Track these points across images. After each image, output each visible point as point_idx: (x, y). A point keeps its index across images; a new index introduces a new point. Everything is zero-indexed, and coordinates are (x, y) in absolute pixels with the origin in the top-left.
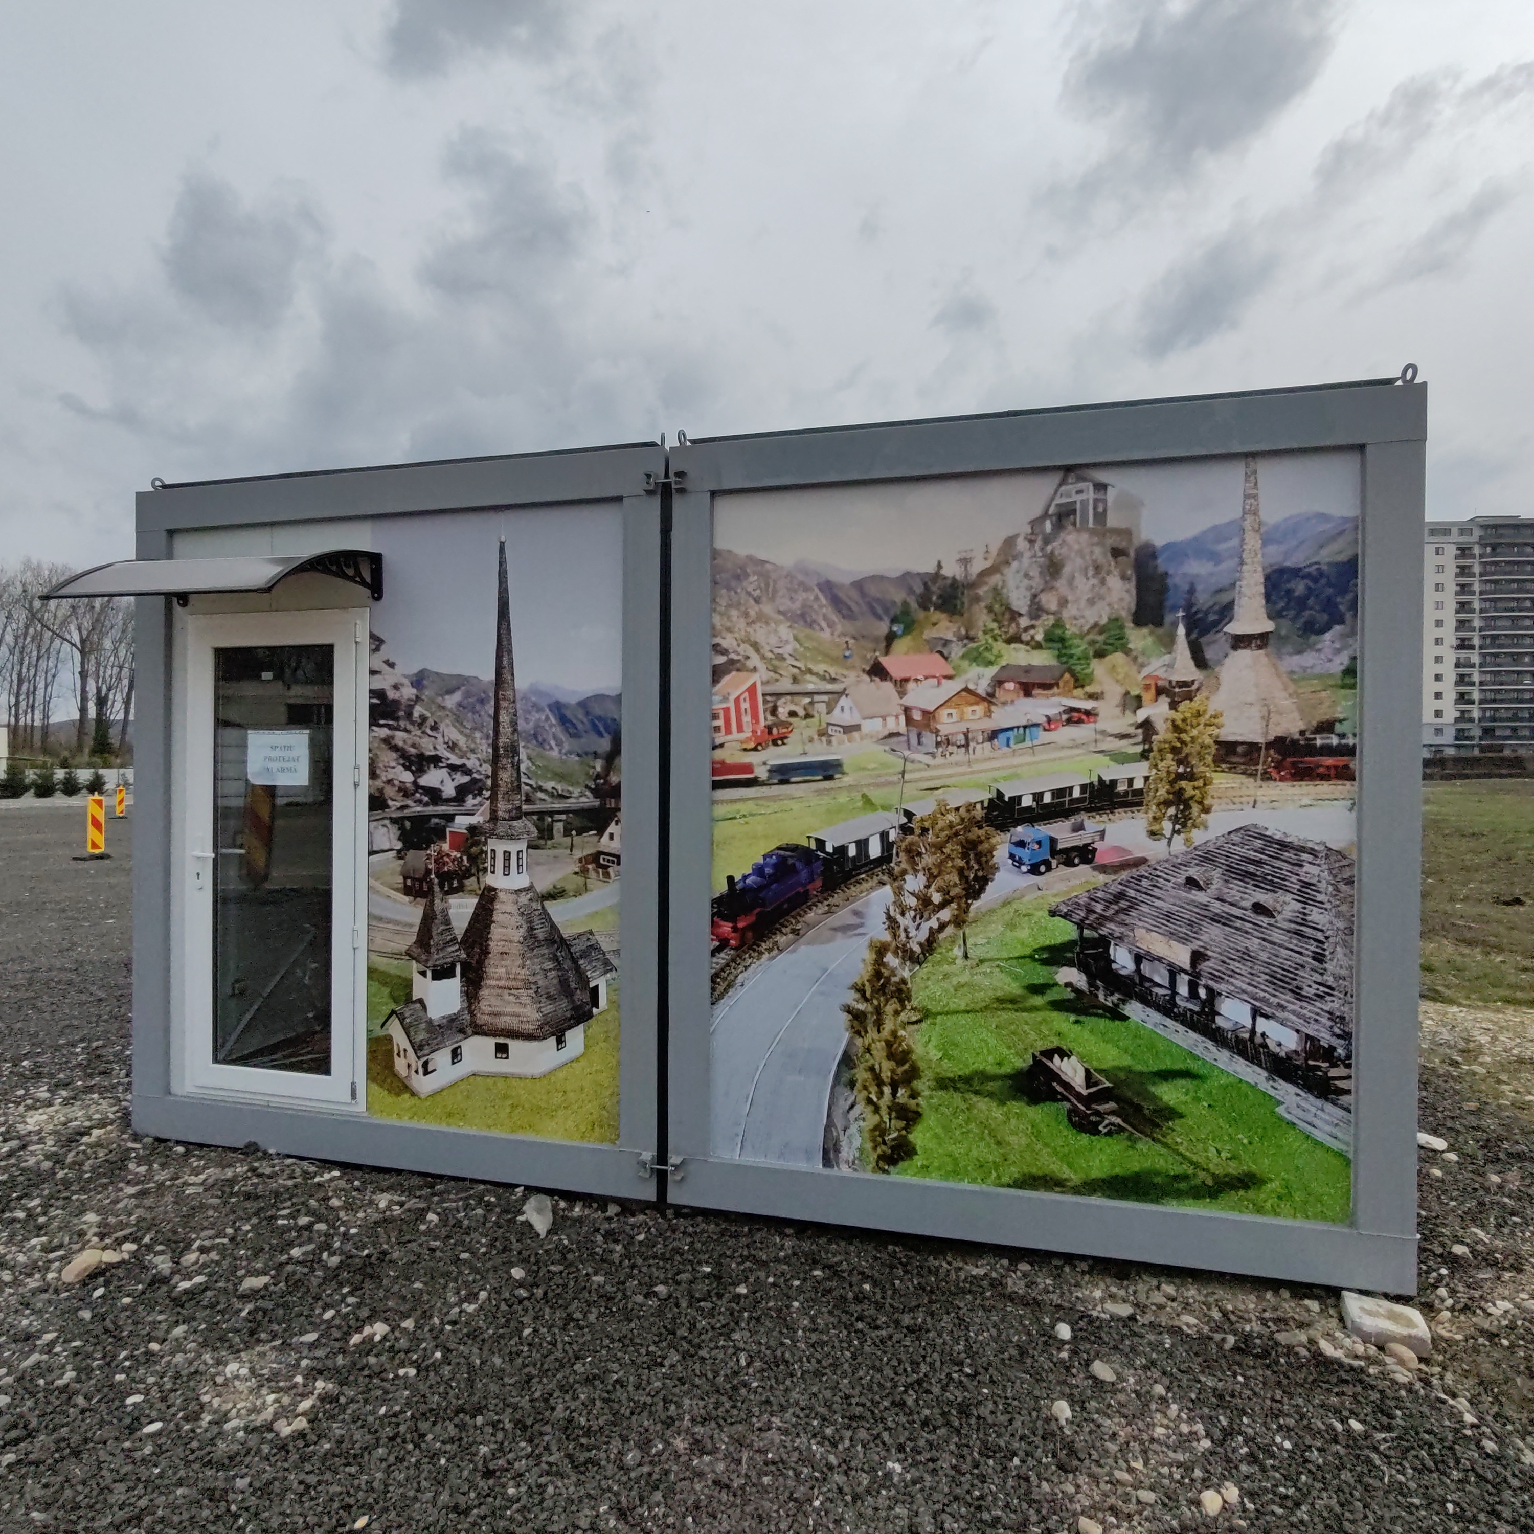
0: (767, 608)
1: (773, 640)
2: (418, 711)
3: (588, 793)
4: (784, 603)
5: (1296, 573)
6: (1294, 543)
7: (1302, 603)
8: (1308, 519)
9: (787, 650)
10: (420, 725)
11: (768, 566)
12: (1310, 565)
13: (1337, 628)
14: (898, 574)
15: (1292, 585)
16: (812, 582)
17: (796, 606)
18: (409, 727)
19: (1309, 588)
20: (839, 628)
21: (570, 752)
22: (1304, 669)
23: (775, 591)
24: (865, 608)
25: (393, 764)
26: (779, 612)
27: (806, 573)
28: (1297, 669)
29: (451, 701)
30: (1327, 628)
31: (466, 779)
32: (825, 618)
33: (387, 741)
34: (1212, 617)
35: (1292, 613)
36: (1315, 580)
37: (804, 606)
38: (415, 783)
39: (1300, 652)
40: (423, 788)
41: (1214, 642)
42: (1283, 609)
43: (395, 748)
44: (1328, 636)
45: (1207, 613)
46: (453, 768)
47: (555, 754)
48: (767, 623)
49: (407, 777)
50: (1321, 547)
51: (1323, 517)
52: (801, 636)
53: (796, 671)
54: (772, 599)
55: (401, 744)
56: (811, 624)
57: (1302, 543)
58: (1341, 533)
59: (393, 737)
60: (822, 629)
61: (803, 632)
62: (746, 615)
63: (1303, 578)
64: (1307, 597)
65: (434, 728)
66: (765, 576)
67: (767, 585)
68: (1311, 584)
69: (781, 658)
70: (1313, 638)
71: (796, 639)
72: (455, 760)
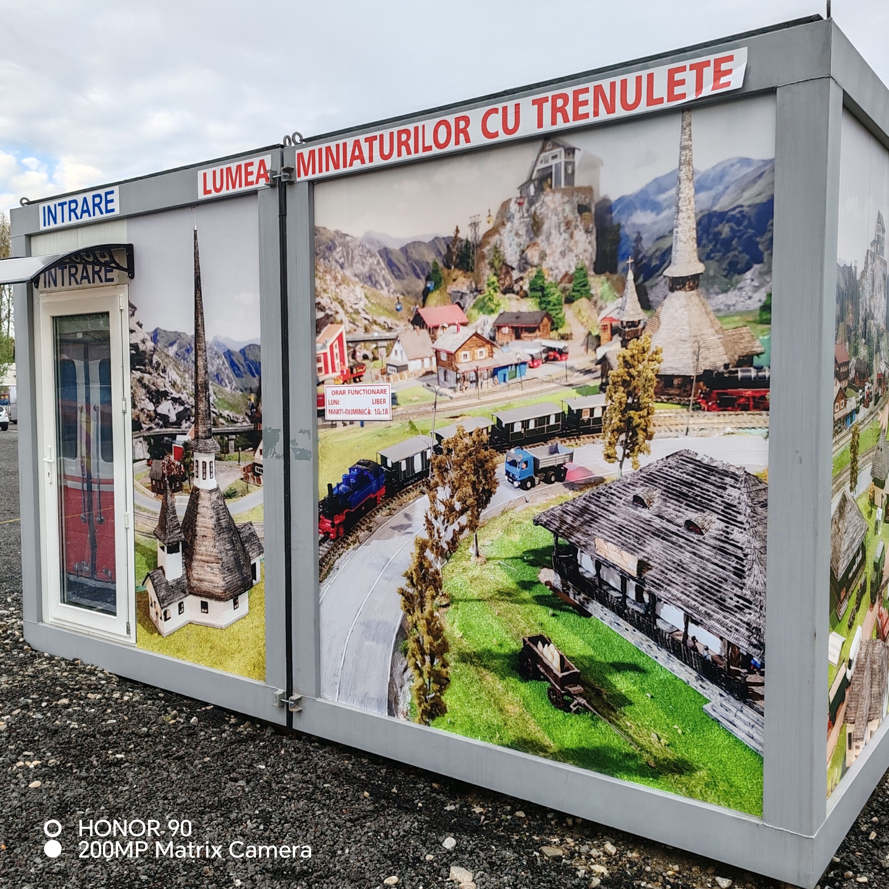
0: (348, 273)
1: (352, 299)
2: (155, 358)
3: (247, 419)
4: (359, 268)
5: (722, 216)
6: (721, 188)
7: (727, 245)
8: (732, 165)
9: (360, 306)
10: (157, 369)
11: (348, 238)
12: (734, 209)
13: (757, 267)
14: (431, 239)
15: (720, 227)
16: (375, 250)
17: (365, 270)
18: (151, 370)
19: (732, 229)
20: (393, 286)
21: (236, 388)
22: (729, 306)
23: (353, 258)
24: (409, 269)
25: (143, 397)
26: (356, 275)
27: (371, 241)
28: (722, 307)
29: (172, 351)
30: (748, 268)
31: (181, 408)
32: (384, 279)
33: (140, 380)
34: (654, 263)
35: (718, 255)
36: (738, 222)
37: (371, 269)
38: (155, 411)
39: (725, 291)
40: (159, 414)
41: (657, 284)
42: (712, 251)
43: (145, 386)
44: (748, 275)
45: (650, 259)
46: (175, 400)
47: (228, 389)
48: (349, 285)
49: (151, 407)
50: (743, 190)
51: (746, 162)
52: (369, 294)
53: (366, 322)
54: (351, 265)
55: (147, 383)
56: (375, 284)
57: (727, 188)
58: (760, 176)
59: (143, 378)
60: (382, 288)
61: (370, 290)
62: (335, 279)
63: (728, 221)
64: (732, 239)
65: (164, 371)
66: (345, 245)
67: (348, 253)
68: (735, 226)
69: (357, 312)
70: (736, 277)
71: (366, 297)
72: (176, 395)
